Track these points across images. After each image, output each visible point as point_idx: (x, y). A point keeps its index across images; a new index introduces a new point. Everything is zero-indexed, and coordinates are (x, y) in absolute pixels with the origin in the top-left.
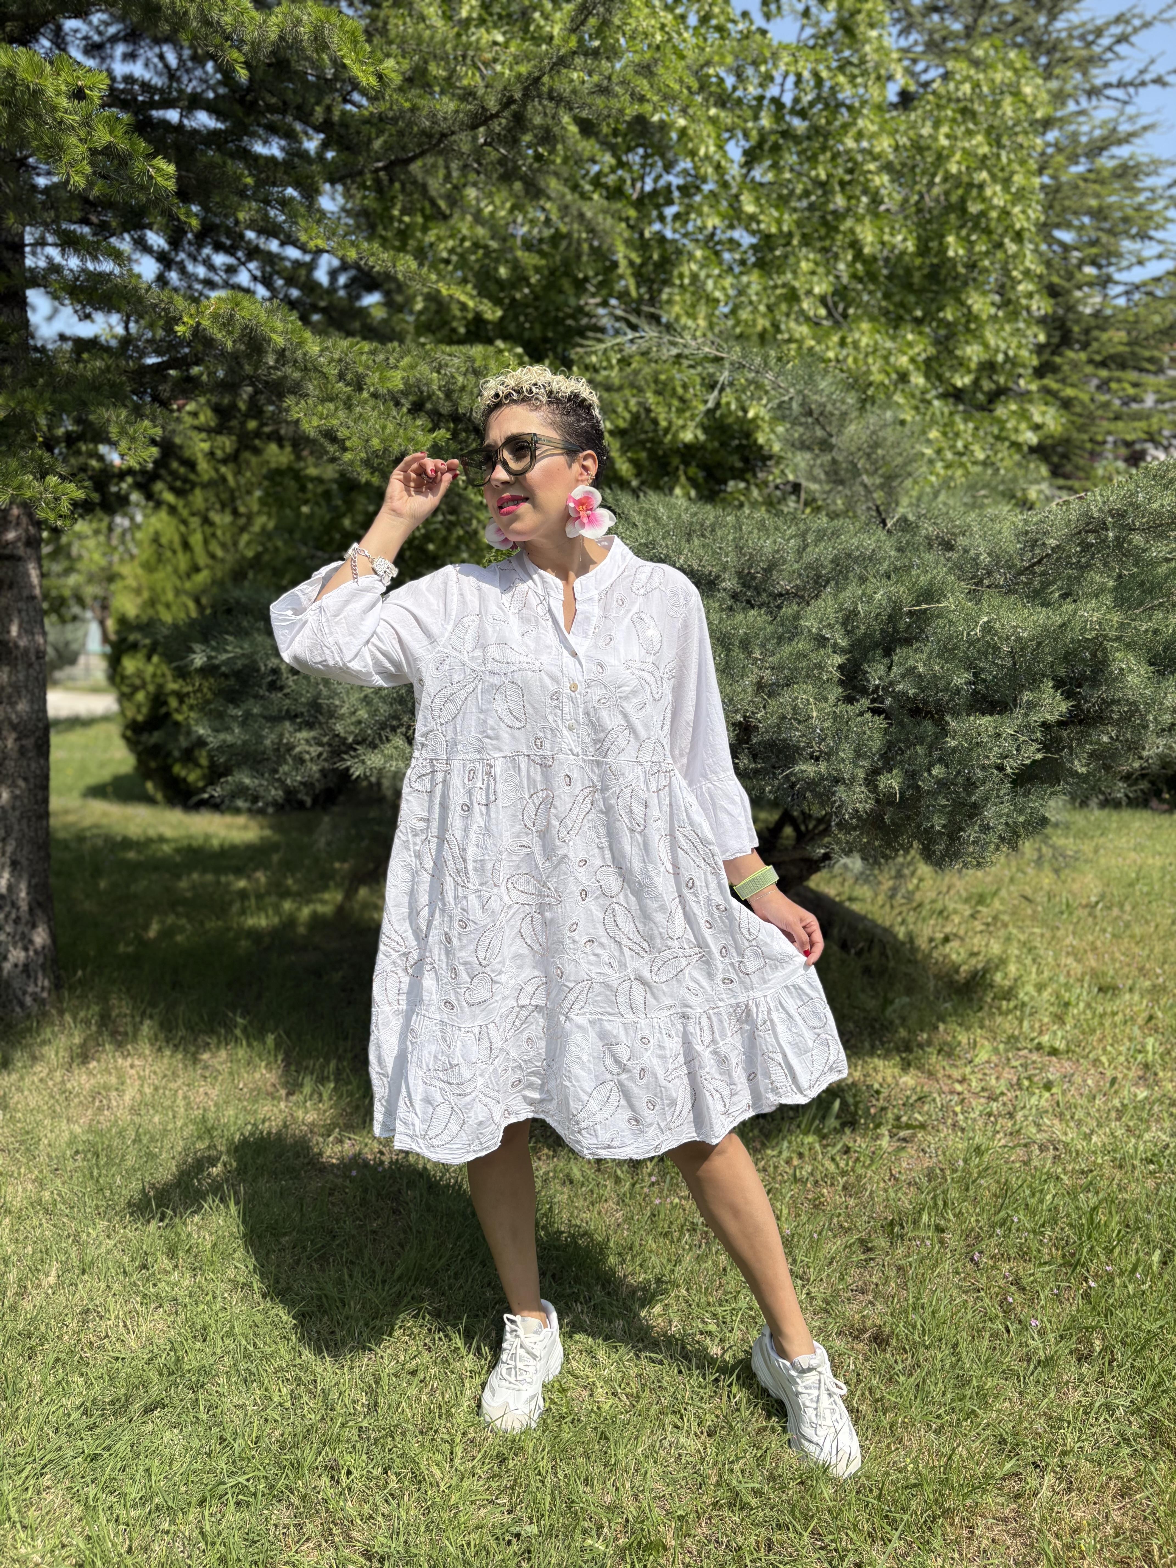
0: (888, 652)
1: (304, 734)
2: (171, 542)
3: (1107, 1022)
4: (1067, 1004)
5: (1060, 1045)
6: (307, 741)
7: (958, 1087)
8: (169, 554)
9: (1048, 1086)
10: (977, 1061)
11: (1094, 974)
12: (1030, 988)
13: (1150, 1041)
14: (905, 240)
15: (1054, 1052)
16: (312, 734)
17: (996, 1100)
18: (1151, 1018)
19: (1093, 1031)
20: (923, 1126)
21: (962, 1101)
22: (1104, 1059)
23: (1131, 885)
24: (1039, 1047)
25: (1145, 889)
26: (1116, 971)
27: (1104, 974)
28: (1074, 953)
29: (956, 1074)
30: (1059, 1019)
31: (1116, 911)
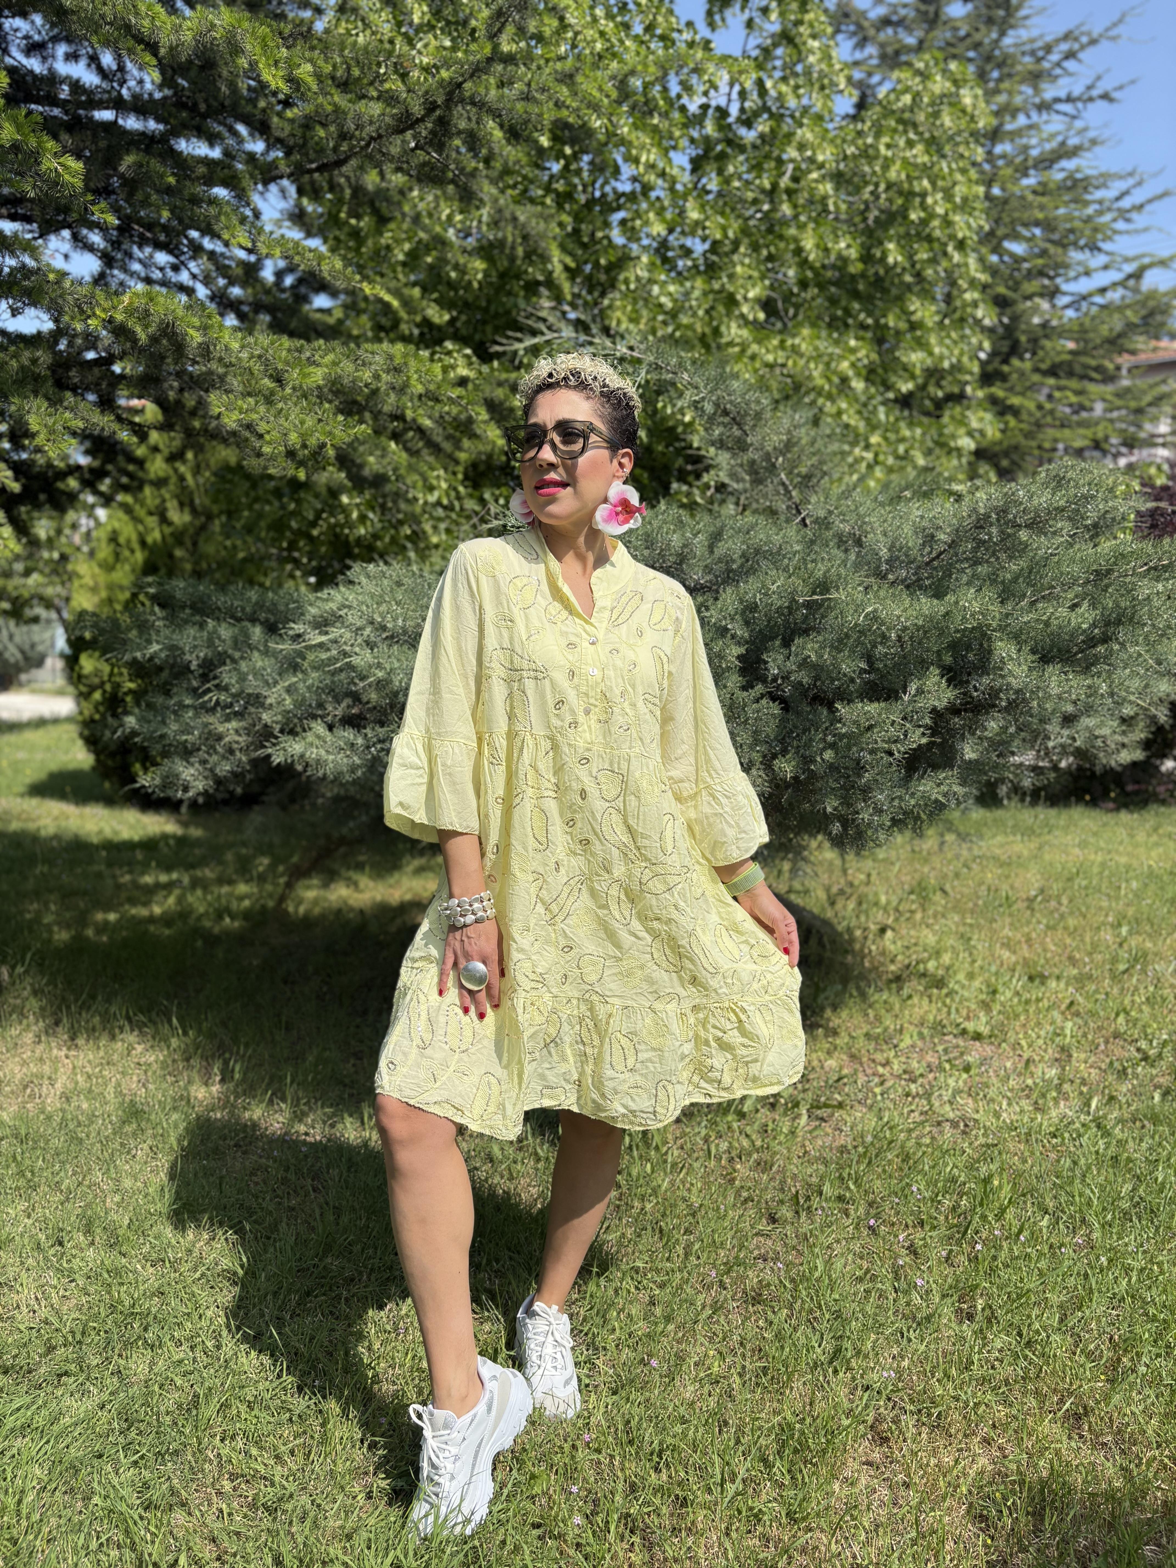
0: (787, 643)
1: (234, 724)
2: (129, 541)
3: (1032, 1009)
4: (994, 992)
5: (985, 1030)
6: (237, 731)
7: (880, 1070)
8: (126, 553)
9: (967, 1069)
10: (902, 1045)
11: (1026, 962)
12: (961, 976)
13: (1069, 1024)
14: (849, 246)
15: (978, 1037)
16: (243, 724)
17: (914, 1081)
18: (1072, 1003)
19: (1017, 1016)
20: (840, 1105)
21: (882, 1083)
22: (1023, 1043)
23: (1070, 879)
24: (964, 1032)
25: (1084, 883)
26: (1047, 960)
27: (1035, 963)
28: (1007, 945)
29: (879, 1057)
30: (986, 1006)
31: (1053, 904)
